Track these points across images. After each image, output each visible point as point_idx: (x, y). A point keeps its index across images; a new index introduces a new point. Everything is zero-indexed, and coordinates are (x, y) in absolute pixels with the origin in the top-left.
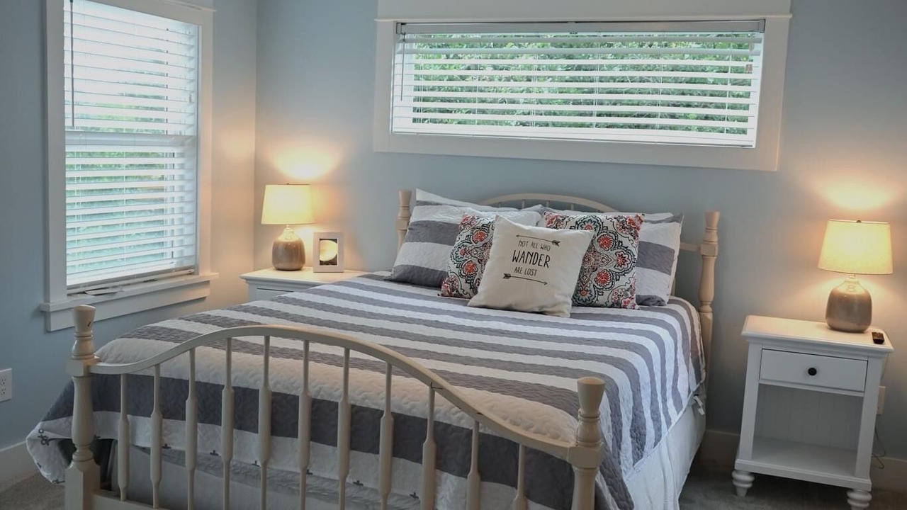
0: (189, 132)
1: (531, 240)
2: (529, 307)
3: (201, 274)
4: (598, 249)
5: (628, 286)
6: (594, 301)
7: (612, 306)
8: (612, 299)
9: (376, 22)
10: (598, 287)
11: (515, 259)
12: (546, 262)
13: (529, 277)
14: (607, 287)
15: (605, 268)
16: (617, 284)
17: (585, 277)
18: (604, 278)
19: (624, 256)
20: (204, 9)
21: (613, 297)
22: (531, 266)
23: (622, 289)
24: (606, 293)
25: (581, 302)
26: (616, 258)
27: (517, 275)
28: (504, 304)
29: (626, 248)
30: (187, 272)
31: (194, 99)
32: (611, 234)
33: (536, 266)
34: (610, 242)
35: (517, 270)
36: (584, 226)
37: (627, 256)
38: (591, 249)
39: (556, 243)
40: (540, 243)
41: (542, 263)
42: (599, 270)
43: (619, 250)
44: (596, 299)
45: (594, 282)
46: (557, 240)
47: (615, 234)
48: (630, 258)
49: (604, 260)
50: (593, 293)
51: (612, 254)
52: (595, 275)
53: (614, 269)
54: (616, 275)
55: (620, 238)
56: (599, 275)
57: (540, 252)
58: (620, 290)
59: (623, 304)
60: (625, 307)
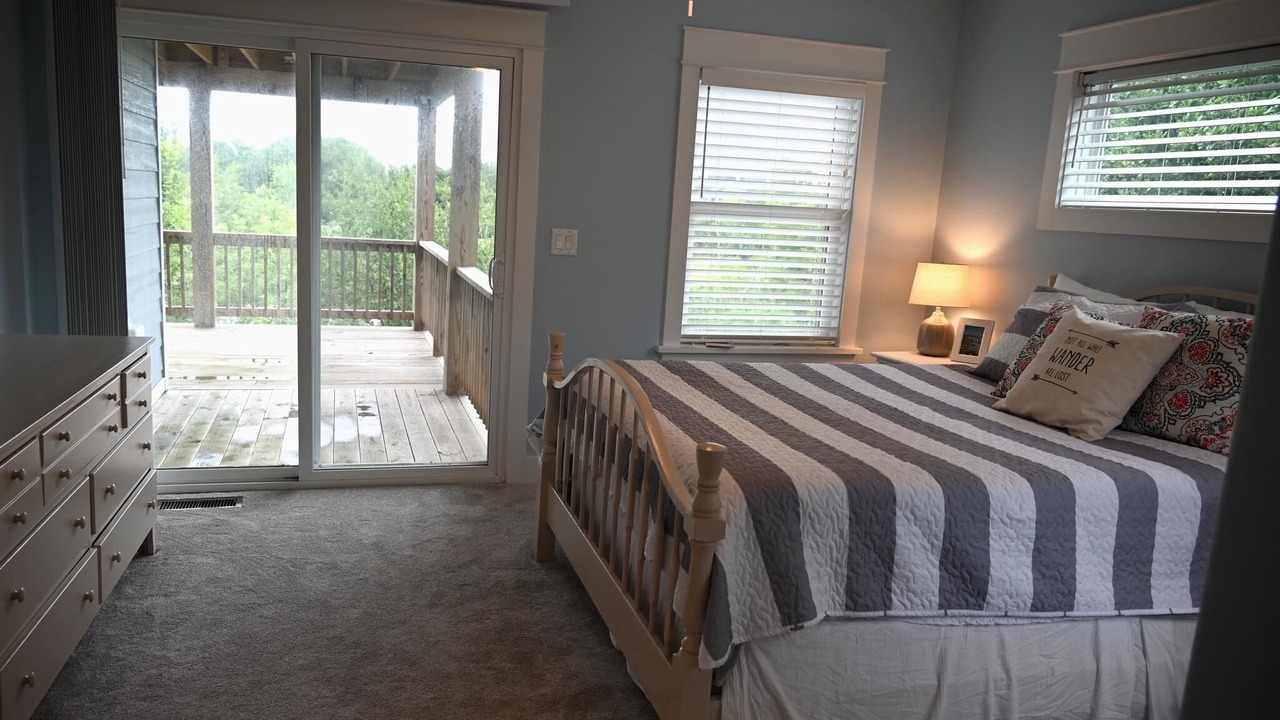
0: (846, 206)
1: (1081, 337)
2: (1048, 419)
3: (841, 347)
4: (1186, 360)
5: (1216, 418)
6: (1163, 430)
7: (1188, 443)
8: (1187, 432)
9: (1056, 75)
10: (1171, 412)
11: (1053, 358)
12: (1086, 366)
13: (1059, 382)
14: (1183, 414)
15: (1186, 387)
16: (1198, 412)
17: (1157, 397)
18: (1181, 402)
19: (1220, 374)
20: (868, 82)
21: (1189, 430)
22: (1067, 370)
23: (1204, 421)
24: (1180, 423)
25: (1148, 429)
26: (1205, 376)
27: (1047, 377)
28: (1024, 410)
29: (1228, 364)
30: (826, 342)
31: (850, 173)
32: (1209, 342)
33: (1071, 371)
34: (1205, 353)
35: (1049, 372)
36: (1180, 328)
37: (1225, 376)
38: (1175, 358)
39: (1113, 344)
40: (1090, 341)
41: (1080, 367)
42: (1178, 389)
43: (1215, 366)
44: (1165, 428)
45: (1166, 405)
46: (1115, 340)
47: (1216, 342)
48: (1231, 378)
49: (1188, 377)
50: (1163, 420)
51: (1202, 370)
52: (1171, 394)
53: (1199, 392)
54: (1200, 400)
55: (1221, 349)
56: (1175, 396)
57: (1084, 351)
58: (1202, 422)
59: (1202, 442)
60: (1204, 447)
